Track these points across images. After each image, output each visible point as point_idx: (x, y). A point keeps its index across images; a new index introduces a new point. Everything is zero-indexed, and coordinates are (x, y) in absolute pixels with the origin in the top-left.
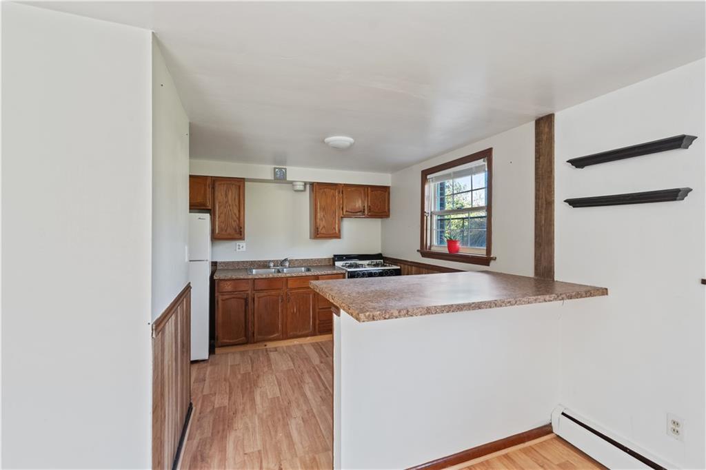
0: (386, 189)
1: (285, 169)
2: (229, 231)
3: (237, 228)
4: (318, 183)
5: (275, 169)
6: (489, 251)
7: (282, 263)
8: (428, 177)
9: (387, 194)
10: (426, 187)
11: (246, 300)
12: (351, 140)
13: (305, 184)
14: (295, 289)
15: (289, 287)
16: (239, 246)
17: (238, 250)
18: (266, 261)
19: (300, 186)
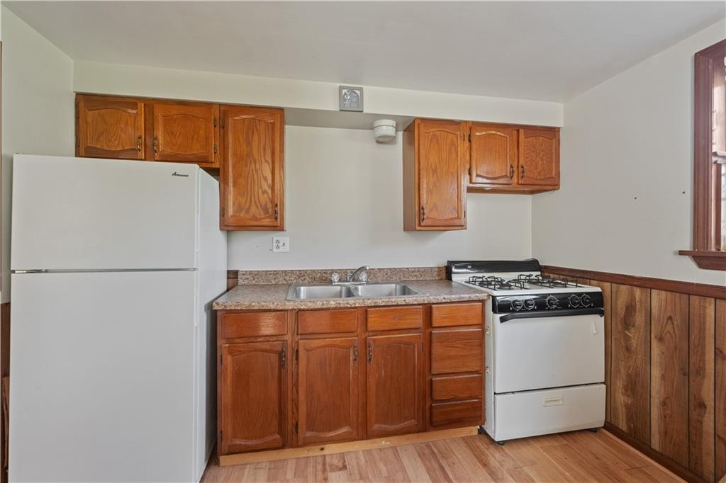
0: (552, 133)
1: (361, 90)
2: (254, 210)
3: (269, 205)
4: (423, 120)
5: (341, 88)
7: (354, 275)
9: (554, 141)
11: (281, 355)
14: (382, 332)
15: (370, 327)
16: (278, 242)
17: (275, 250)
18: (325, 272)
19: (387, 128)
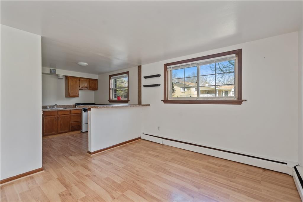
0: (96, 80)
1: (56, 70)
4: (69, 76)
5: (51, 69)
6: (128, 99)
7: (53, 106)
8: (111, 77)
9: (96, 82)
10: (111, 80)
12: (87, 64)
13: (64, 76)
14: (61, 115)
15: (59, 114)
18: (45, 106)
19: (61, 77)
